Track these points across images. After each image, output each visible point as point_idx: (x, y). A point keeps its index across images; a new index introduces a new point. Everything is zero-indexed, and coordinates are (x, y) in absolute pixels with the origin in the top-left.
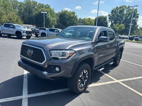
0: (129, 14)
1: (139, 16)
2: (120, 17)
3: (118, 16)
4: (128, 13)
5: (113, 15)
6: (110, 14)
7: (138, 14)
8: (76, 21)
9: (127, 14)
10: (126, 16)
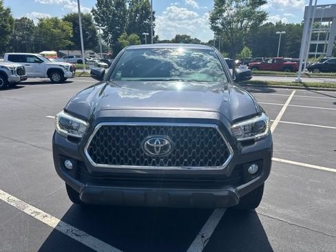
0: (137, 11)
1: (155, 16)
2: (119, 17)
3: (114, 15)
4: (134, 9)
5: (103, 12)
6: (96, 8)
7: (154, 13)
8: (11, 24)
9: (132, 10)
10: (131, 16)
